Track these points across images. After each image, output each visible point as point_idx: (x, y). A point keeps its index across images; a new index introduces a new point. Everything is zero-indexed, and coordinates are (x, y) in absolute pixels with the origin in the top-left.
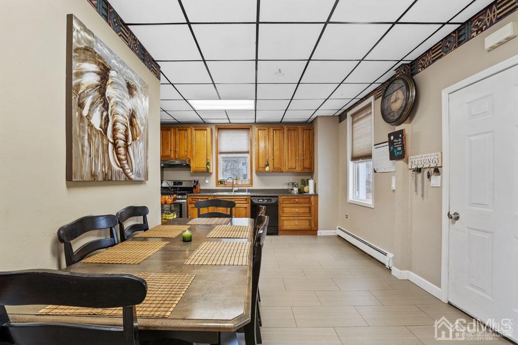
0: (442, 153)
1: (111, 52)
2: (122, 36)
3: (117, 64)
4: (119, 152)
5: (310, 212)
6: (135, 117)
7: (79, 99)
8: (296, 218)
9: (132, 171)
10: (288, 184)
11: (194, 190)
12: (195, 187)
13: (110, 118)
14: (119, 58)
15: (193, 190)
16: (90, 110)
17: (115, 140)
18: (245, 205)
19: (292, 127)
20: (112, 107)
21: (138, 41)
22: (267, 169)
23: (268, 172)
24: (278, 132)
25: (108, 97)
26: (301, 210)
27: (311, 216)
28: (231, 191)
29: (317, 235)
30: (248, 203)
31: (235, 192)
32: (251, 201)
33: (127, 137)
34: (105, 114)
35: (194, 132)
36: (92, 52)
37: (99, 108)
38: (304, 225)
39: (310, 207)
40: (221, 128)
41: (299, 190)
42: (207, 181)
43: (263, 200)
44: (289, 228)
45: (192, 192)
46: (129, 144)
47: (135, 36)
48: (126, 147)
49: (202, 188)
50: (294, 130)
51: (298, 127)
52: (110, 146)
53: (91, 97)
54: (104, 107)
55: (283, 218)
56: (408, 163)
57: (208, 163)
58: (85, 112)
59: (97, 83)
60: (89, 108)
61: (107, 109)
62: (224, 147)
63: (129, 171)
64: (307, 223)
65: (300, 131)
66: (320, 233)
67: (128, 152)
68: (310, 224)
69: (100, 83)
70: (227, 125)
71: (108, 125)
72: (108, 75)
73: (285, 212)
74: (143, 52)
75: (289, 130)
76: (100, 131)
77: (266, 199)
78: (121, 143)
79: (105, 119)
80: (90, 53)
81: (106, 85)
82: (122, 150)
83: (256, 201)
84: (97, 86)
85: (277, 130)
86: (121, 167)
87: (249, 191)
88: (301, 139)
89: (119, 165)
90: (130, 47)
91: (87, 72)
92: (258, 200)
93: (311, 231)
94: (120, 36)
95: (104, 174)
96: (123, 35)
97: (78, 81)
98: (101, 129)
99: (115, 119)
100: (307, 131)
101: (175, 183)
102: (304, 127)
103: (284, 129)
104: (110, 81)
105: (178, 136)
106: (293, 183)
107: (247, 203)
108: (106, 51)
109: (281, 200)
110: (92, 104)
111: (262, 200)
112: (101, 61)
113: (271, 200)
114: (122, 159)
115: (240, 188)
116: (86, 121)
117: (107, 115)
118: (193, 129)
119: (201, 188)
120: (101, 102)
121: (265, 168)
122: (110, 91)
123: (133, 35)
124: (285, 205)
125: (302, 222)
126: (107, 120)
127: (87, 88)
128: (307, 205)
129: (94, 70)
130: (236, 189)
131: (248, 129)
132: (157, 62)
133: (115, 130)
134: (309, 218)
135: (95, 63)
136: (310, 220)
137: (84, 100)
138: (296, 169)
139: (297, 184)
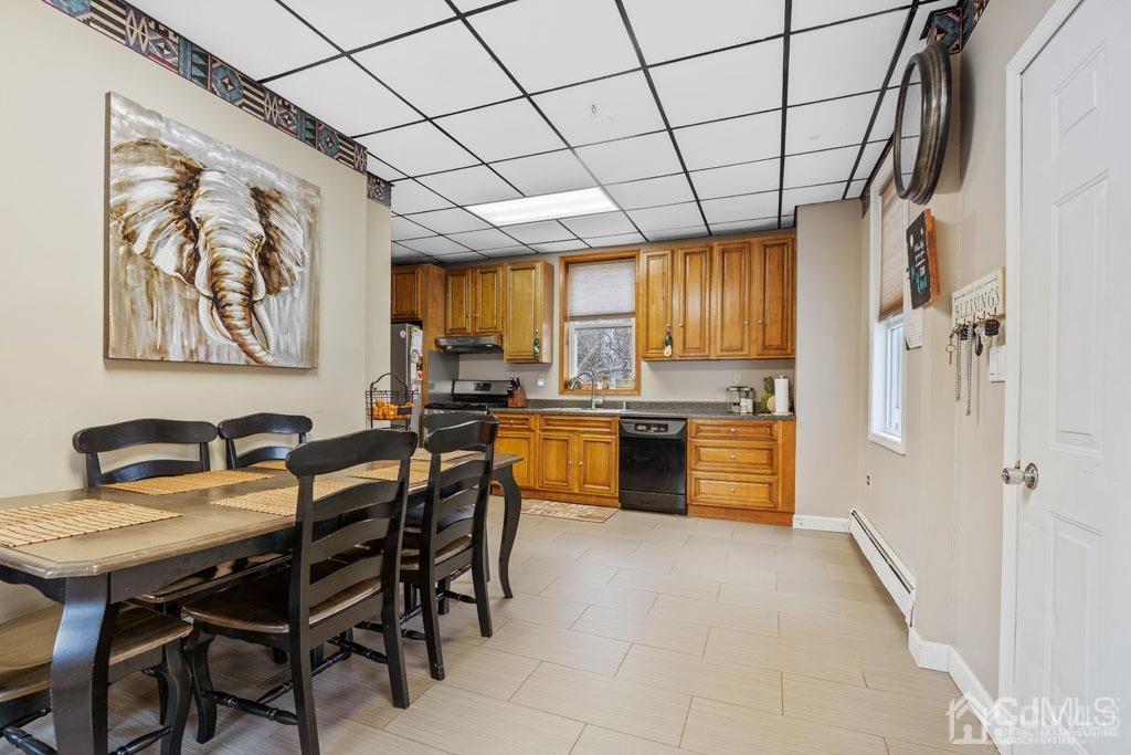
0: (1004, 269)
1: (208, 139)
2: (247, 106)
3: (221, 159)
4: (228, 313)
5: (771, 463)
6: (276, 250)
7: (124, 227)
8: (732, 476)
9: (266, 347)
10: (728, 390)
11: (510, 401)
12: (511, 394)
13: (202, 253)
14: (230, 147)
15: (507, 402)
16: (150, 243)
17: (216, 293)
18: (607, 438)
19: (733, 243)
20: (207, 234)
21: (296, 107)
22: (668, 351)
23: (671, 360)
24: (696, 258)
25: (197, 219)
26: (749, 457)
27: (774, 474)
28: (587, 405)
29: (791, 525)
30: (614, 434)
31: (597, 406)
32: (621, 428)
33: (250, 288)
34: (189, 248)
35: (510, 275)
36: (155, 146)
37: (172, 239)
38: (756, 495)
39: (771, 450)
40: (570, 262)
41: (755, 405)
42: (540, 383)
43: (649, 426)
44: (714, 500)
45: (507, 406)
46: (255, 298)
47: (284, 100)
48: (250, 305)
49: (530, 396)
50: (740, 250)
51: (752, 240)
52: (204, 304)
53: (154, 221)
54: (186, 236)
55: (699, 474)
56: (951, 314)
57: (537, 343)
58: (139, 247)
59: (168, 196)
60: (147, 240)
61: (195, 239)
62: (579, 305)
63: (258, 348)
64: (764, 490)
65: (756, 250)
66: (799, 521)
67: (255, 315)
68: (771, 492)
69: (176, 197)
70: (583, 253)
71: (196, 267)
72: (198, 181)
73: (703, 458)
74: (312, 127)
75: (723, 252)
76: (176, 277)
77: (655, 425)
78: (234, 297)
79: (190, 256)
80: (149, 148)
81: (191, 197)
82: (237, 312)
83: (630, 429)
84: (167, 202)
85: (694, 253)
86: (234, 340)
87: (629, 406)
88: (757, 272)
89: (229, 335)
90: (270, 122)
91: (142, 181)
92: (637, 425)
93: (777, 513)
94: (240, 106)
95: (188, 352)
96: (248, 103)
97: (123, 196)
98: (178, 274)
99: (215, 255)
100: (776, 249)
101: (478, 387)
102: (768, 239)
103: (711, 249)
104: (202, 189)
105: (479, 286)
106: (739, 389)
107: (610, 433)
108: (193, 140)
109: (694, 428)
110: (156, 232)
111: (644, 428)
112: (178, 158)
113: (666, 427)
114: (236, 327)
115: (608, 399)
116: (141, 261)
117: (196, 250)
118: (509, 267)
119: (528, 397)
120: (179, 229)
121: (663, 348)
122: (199, 208)
123: (279, 97)
124: (702, 441)
125: (748, 488)
126: (195, 258)
127: (144, 207)
128: (764, 444)
129: (162, 175)
130: (600, 400)
131: (632, 258)
132: (355, 140)
133: (215, 274)
134: (767, 478)
135: (165, 163)
136: (770, 484)
137: (134, 227)
138: (742, 349)
139: (752, 389)
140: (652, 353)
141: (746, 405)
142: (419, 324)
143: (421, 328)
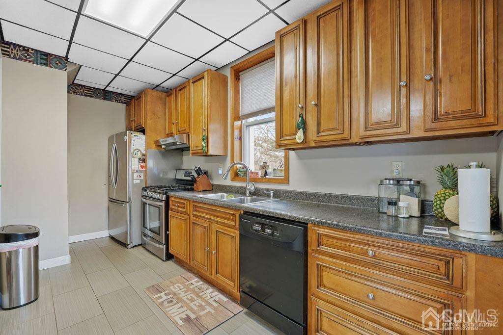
11: (195, 185)
12: (194, 180)
18: (232, 231)
22: (300, 137)
24: (331, 18)
30: (237, 229)
40: (239, 70)
42: (220, 172)
43: (263, 227)
62: (246, 105)
70: (246, 59)
73: (326, 282)
77: (269, 227)
85: (328, 13)
101: (186, 174)
105: (179, 100)
107: (234, 227)
109: (315, 238)
111: (259, 228)
119: (213, 182)
121: (296, 134)
138: (397, 125)
139: (418, 183)
140: (286, 140)
141: (409, 205)
142: (143, 131)
143: (144, 134)
